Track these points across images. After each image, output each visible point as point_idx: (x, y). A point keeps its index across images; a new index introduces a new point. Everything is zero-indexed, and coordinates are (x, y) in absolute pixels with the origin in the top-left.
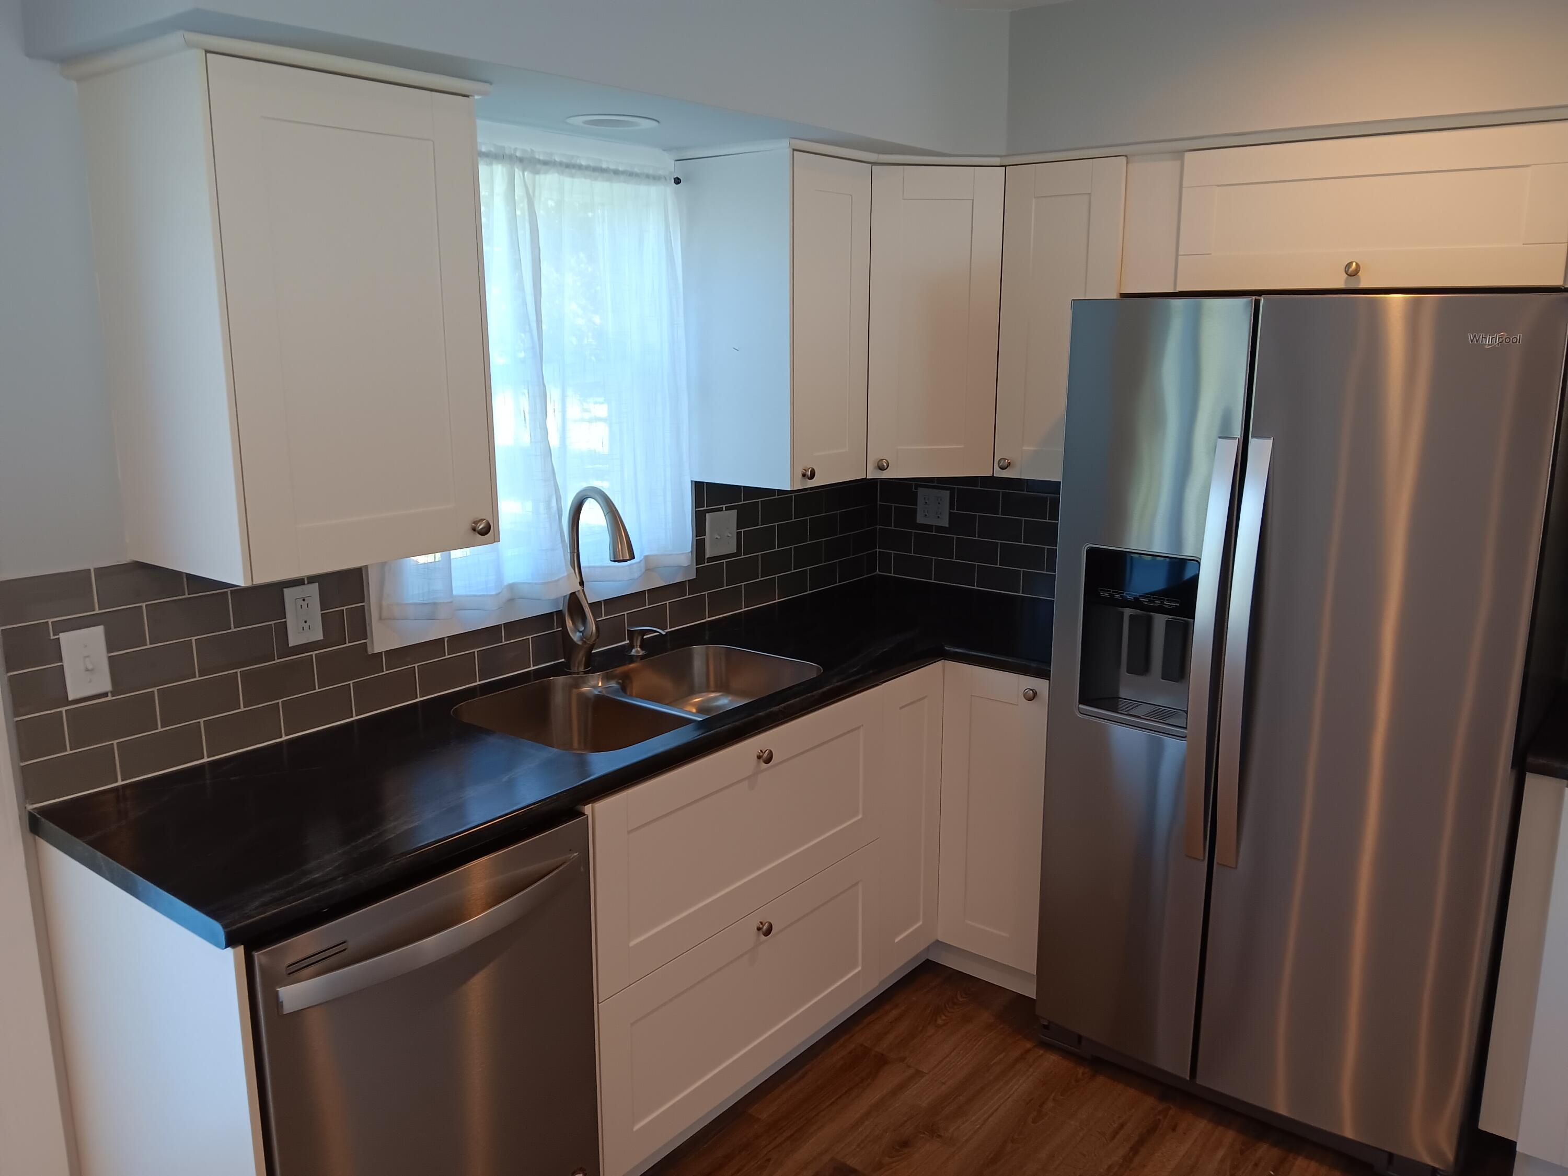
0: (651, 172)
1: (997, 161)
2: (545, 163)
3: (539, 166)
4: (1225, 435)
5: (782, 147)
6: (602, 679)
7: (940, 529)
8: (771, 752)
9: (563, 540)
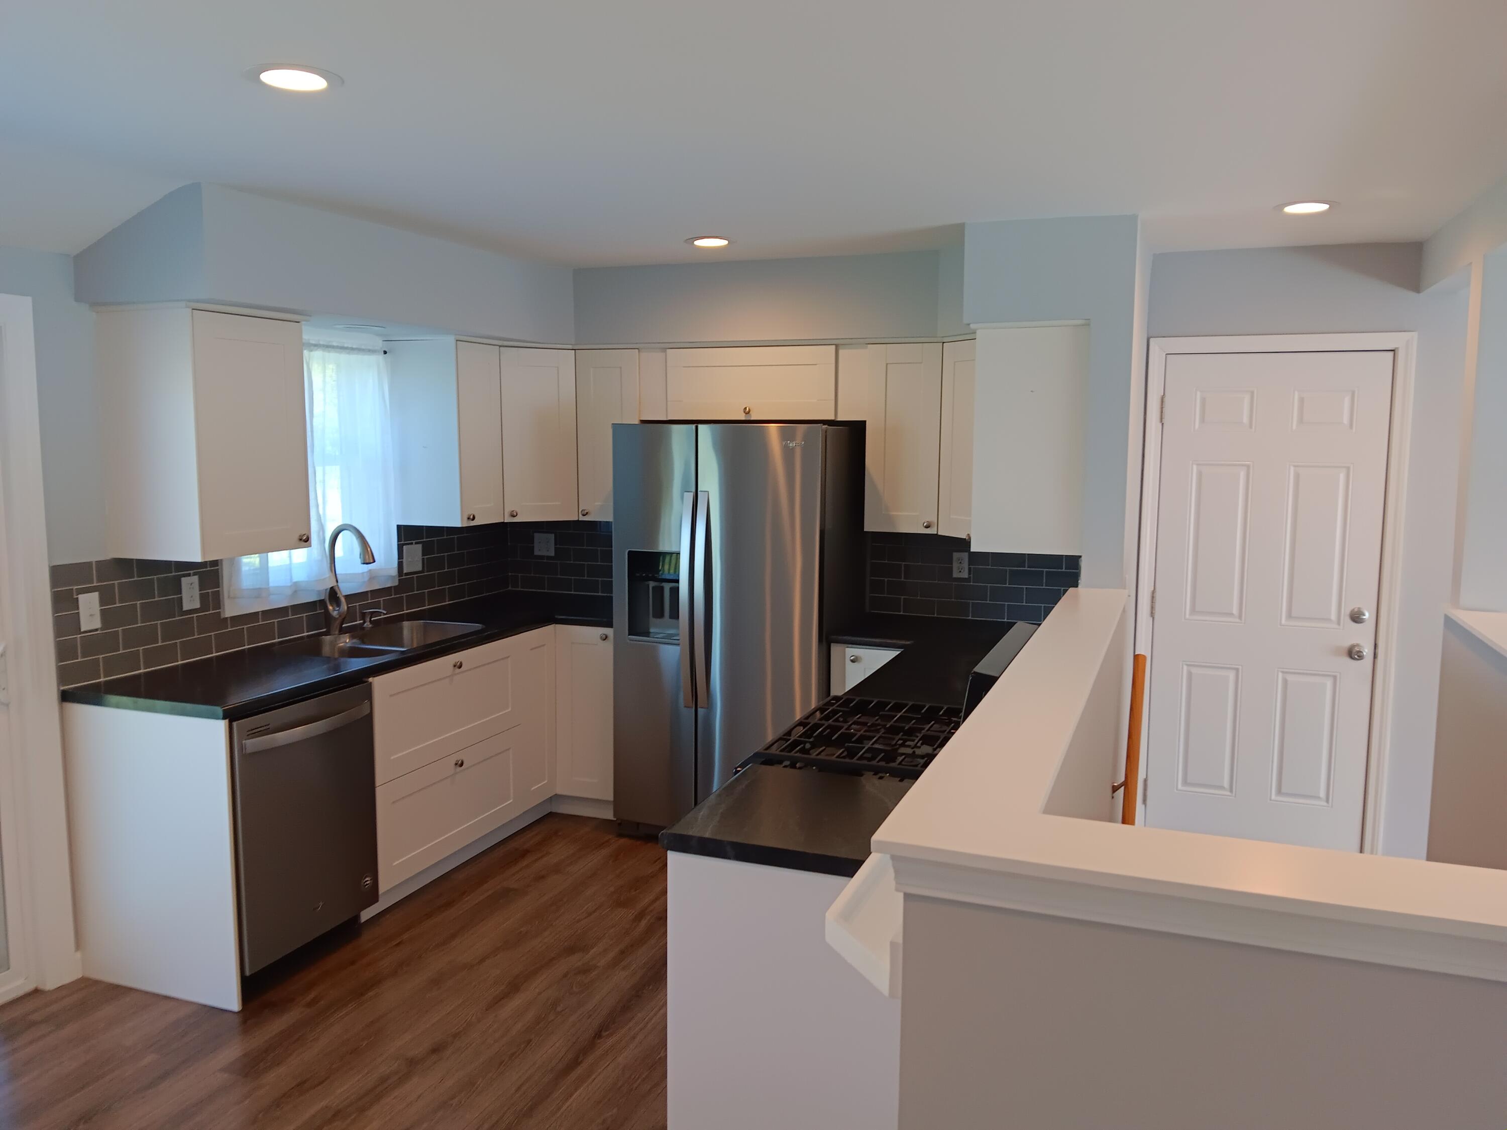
0: (370, 348)
1: (570, 347)
2: (315, 345)
3: (312, 347)
4: (686, 490)
5: (450, 340)
6: (349, 639)
7: (549, 558)
8: (461, 663)
9: (326, 557)
